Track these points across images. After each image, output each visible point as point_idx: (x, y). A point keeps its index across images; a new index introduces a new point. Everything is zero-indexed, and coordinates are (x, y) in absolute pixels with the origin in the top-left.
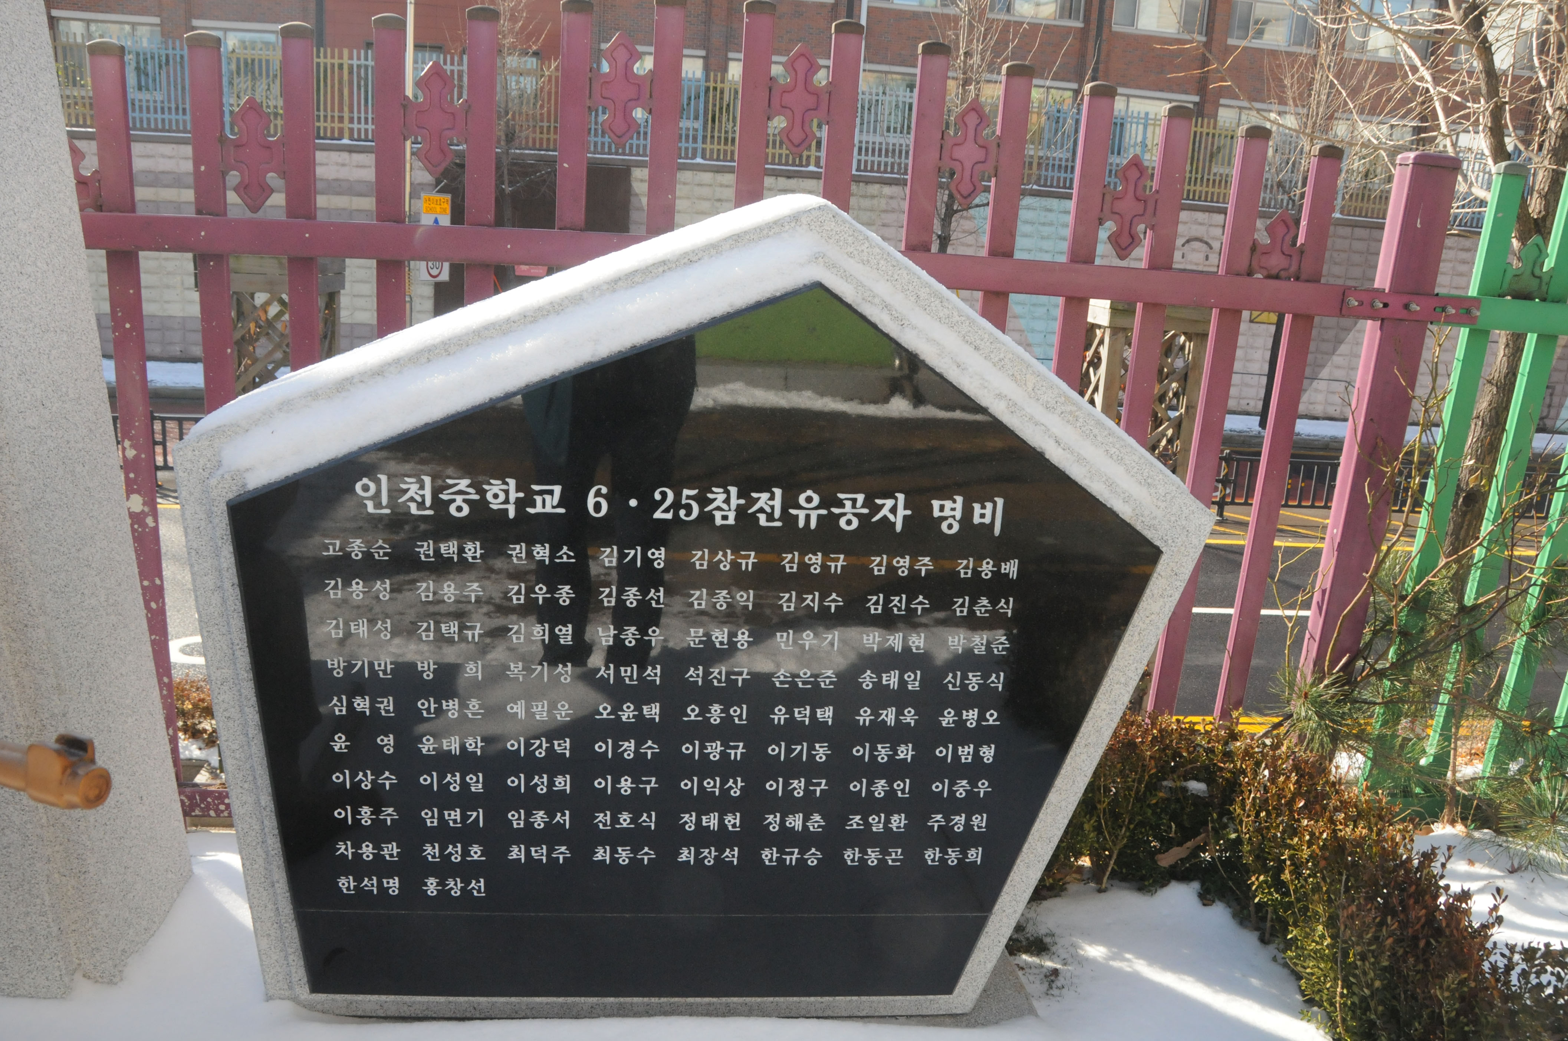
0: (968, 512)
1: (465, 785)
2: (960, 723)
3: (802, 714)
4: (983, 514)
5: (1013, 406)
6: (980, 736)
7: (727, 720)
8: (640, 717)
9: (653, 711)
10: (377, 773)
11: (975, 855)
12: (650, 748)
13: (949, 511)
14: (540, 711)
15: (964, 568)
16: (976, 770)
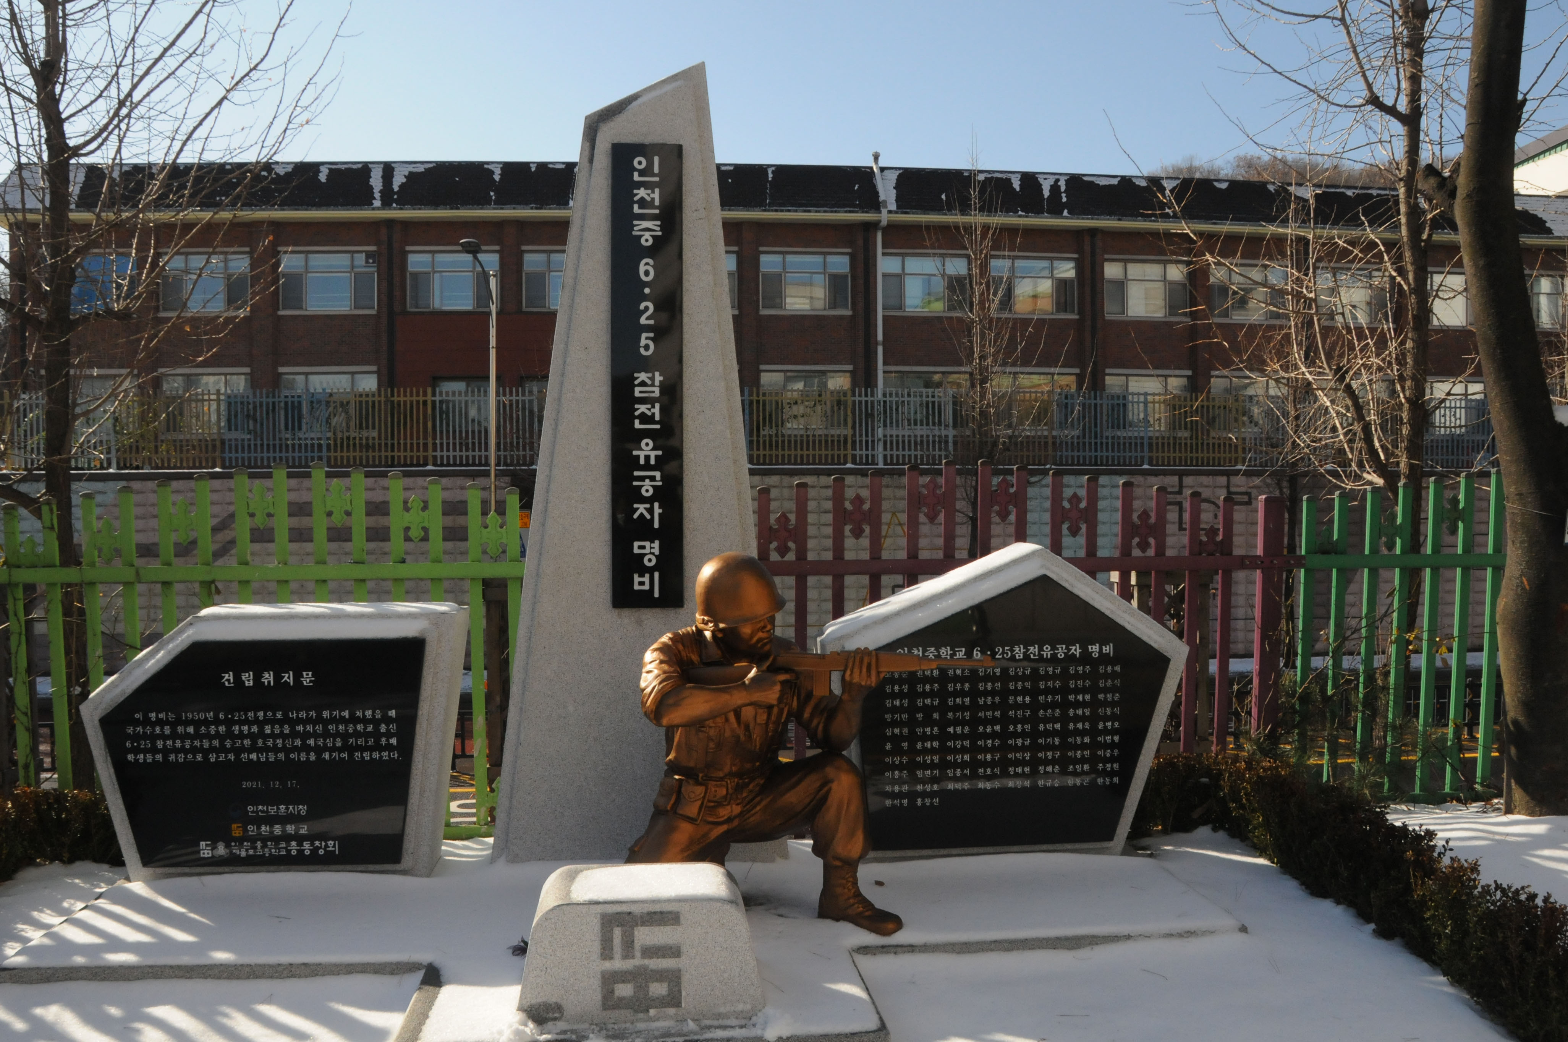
0: (1101, 649)
1: (932, 760)
2: (1105, 727)
3: (1049, 726)
4: (1106, 649)
5: (1112, 611)
6: (1113, 732)
7: (1023, 730)
8: (993, 730)
9: (998, 728)
10: (901, 757)
11: (1116, 780)
12: (997, 742)
13: (1094, 649)
14: (959, 730)
15: (1101, 669)
16: (1112, 746)
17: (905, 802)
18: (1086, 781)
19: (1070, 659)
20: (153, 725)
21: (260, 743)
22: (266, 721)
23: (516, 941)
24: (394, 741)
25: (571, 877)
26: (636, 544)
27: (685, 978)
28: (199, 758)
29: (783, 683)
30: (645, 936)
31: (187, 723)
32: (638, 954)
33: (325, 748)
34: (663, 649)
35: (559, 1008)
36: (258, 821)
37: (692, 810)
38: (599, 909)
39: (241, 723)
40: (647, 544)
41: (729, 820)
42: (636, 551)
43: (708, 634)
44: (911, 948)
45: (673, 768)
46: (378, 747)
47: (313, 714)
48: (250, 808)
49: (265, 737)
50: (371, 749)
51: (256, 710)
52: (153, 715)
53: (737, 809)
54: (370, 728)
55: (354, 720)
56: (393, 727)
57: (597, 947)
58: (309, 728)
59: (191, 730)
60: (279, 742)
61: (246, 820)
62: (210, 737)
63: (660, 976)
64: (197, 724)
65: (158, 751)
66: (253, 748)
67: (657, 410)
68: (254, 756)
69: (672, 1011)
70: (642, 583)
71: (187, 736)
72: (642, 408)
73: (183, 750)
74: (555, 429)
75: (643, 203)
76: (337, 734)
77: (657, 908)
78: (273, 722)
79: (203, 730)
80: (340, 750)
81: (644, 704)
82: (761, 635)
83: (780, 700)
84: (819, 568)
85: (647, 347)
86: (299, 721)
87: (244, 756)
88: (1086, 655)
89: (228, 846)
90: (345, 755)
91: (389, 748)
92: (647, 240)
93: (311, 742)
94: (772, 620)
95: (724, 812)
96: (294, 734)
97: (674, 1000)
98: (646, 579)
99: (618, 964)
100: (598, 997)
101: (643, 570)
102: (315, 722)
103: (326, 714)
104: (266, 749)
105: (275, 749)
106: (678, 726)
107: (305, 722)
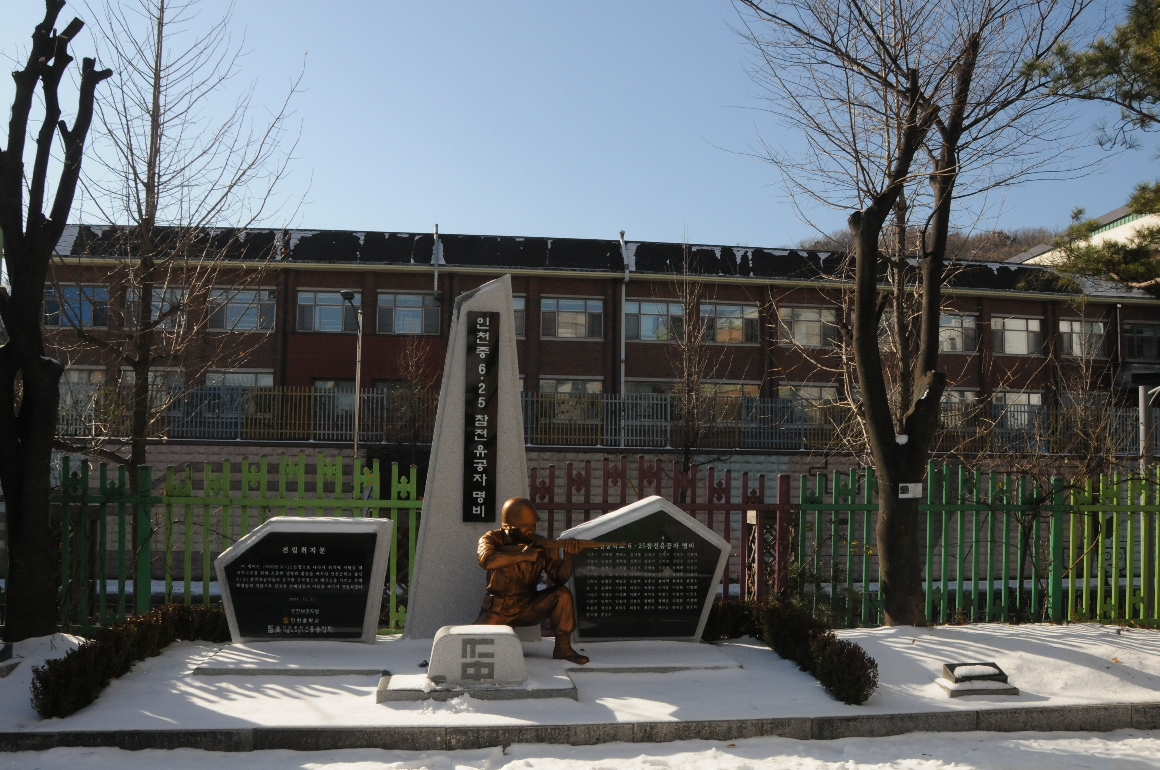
0: (688, 545)
1: (609, 595)
2: (690, 582)
3: (664, 581)
4: (691, 545)
5: (694, 528)
6: (694, 584)
7: (651, 582)
8: (637, 582)
9: (639, 581)
10: (594, 594)
11: (695, 607)
12: (639, 588)
13: (685, 545)
14: (621, 581)
15: (688, 554)
16: (694, 590)
17: (596, 614)
18: (681, 607)
19: (673, 550)
20: (250, 570)
21: (299, 580)
22: (302, 570)
23: (421, 661)
24: (361, 580)
25: (449, 628)
26: (474, 493)
27: (496, 667)
28: (270, 586)
29: (538, 552)
30: (480, 649)
31: (265, 570)
32: (477, 656)
33: (329, 583)
34: (487, 538)
35: (444, 678)
36: (296, 616)
37: (498, 609)
38: (462, 637)
39: (290, 570)
40: (479, 493)
41: (514, 615)
42: (474, 496)
43: (507, 532)
44: (592, 670)
45: (490, 591)
46: (353, 583)
47: (324, 567)
48: (293, 610)
49: (301, 577)
50: (351, 584)
51: (298, 565)
52: (250, 566)
53: (518, 610)
54: (350, 574)
55: (343, 570)
56: (361, 574)
57: (460, 652)
58: (322, 573)
59: (267, 573)
60: (308, 580)
61: (291, 616)
62: (276, 577)
63: (486, 665)
64: (270, 570)
65: (252, 583)
66: (296, 582)
67: (485, 432)
68: (295, 586)
69: (490, 680)
70: (476, 511)
71: (265, 576)
72: (479, 431)
73: (263, 582)
74: (439, 440)
75: (481, 339)
76: (335, 577)
77: (485, 637)
78: (305, 570)
79: (273, 573)
80: (336, 584)
81: (479, 560)
82: (530, 532)
83: (537, 559)
84: (560, 506)
85: (481, 404)
86: (317, 570)
87: (291, 586)
88: (681, 548)
89: (281, 628)
90: (338, 586)
91: (359, 583)
92: (483, 355)
93: (323, 580)
94: (534, 526)
95: (512, 611)
96: (315, 576)
97: (491, 675)
98: (479, 509)
99: (469, 660)
100: (460, 673)
101: (477, 505)
102: (324, 571)
103: (330, 567)
104: (301, 583)
105: (306, 583)
106: (493, 569)
107: (320, 571)
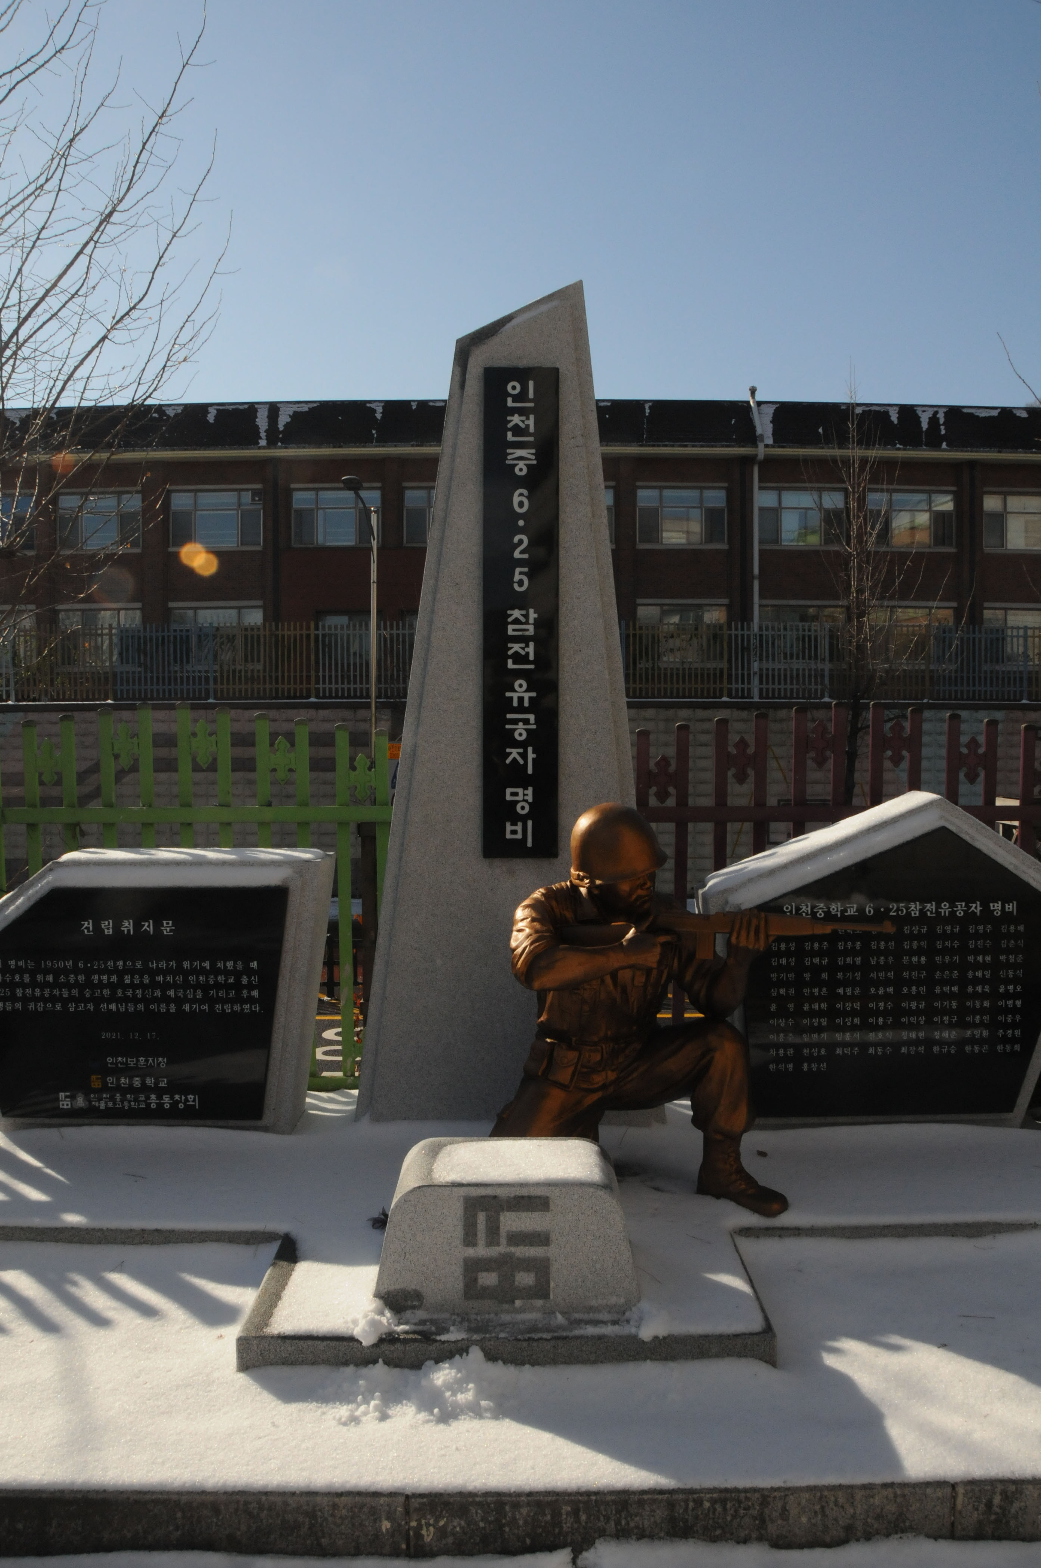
0: (1003, 907)
1: (820, 1023)
2: (1007, 991)
3: (946, 989)
4: (1009, 907)
5: (1016, 867)
6: (1014, 996)
7: (918, 992)
8: (886, 992)
9: (891, 990)
10: (787, 1019)
11: (1017, 1047)
12: (890, 1005)
13: (996, 907)
14: (849, 991)
15: (1004, 928)
16: (1014, 1010)
17: (790, 1066)
18: (985, 1048)
19: (970, 917)
20: (13, 973)
21: (120, 993)
22: (126, 971)
23: (376, 1214)
24: (255, 993)
25: (434, 1152)
26: (509, 791)
27: (554, 1268)
28: (58, 1007)
29: (664, 945)
30: (511, 1222)
31: (46, 972)
32: (503, 1241)
33: (186, 1000)
34: (535, 906)
35: (418, 1296)
36: (117, 1071)
37: (564, 1076)
38: (462, 1191)
39: (100, 972)
40: (520, 791)
41: (604, 1087)
42: (508, 798)
43: (583, 890)
44: (797, 1232)
45: (544, 1030)
46: (239, 1000)
47: (173, 964)
48: (109, 1060)
49: (125, 987)
50: (232, 1001)
51: (115, 960)
52: (12, 963)
53: (612, 1076)
54: (231, 980)
55: (215, 971)
56: (255, 980)
57: (459, 1232)
58: (169, 979)
59: (50, 978)
60: (139, 992)
61: (107, 1071)
62: (70, 987)
63: (528, 1264)
64: (57, 973)
65: (17, 1000)
66: (113, 999)
67: (531, 649)
68: (113, 1007)
69: (539, 1303)
70: (514, 832)
71: (46, 984)
72: (516, 647)
73: (42, 998)
74: (425, 669)
75: (517, 430)
76: (198, 986)
77: (525, 1192)
78: (132, 972)
79: (62, 979)
80: (201, 1002)
81: (514, 965)
82: (640, 892)
83: (660, 962)
84: (701, 815)
85: (521, 583)
86: (159, 971)
87: (104, 1006)
88: (987, 911)
89: (86, 1096)
90: (206, 1007)
91: (251, 1000)
92: (521, 470)
93: (171, 993)
94: (652, 877)
95: (599, 1079)
96: (154, 985)
97: (541, 1291)
98: (519, 827)
99: (481, 1251)
100: (460, 1285)
101: (516, 818)
102: (174, 973)
103: (186, 964)
104: (126, 1000)
105: (135, 1000)
106: (550, 990)
107: (165, 972)
